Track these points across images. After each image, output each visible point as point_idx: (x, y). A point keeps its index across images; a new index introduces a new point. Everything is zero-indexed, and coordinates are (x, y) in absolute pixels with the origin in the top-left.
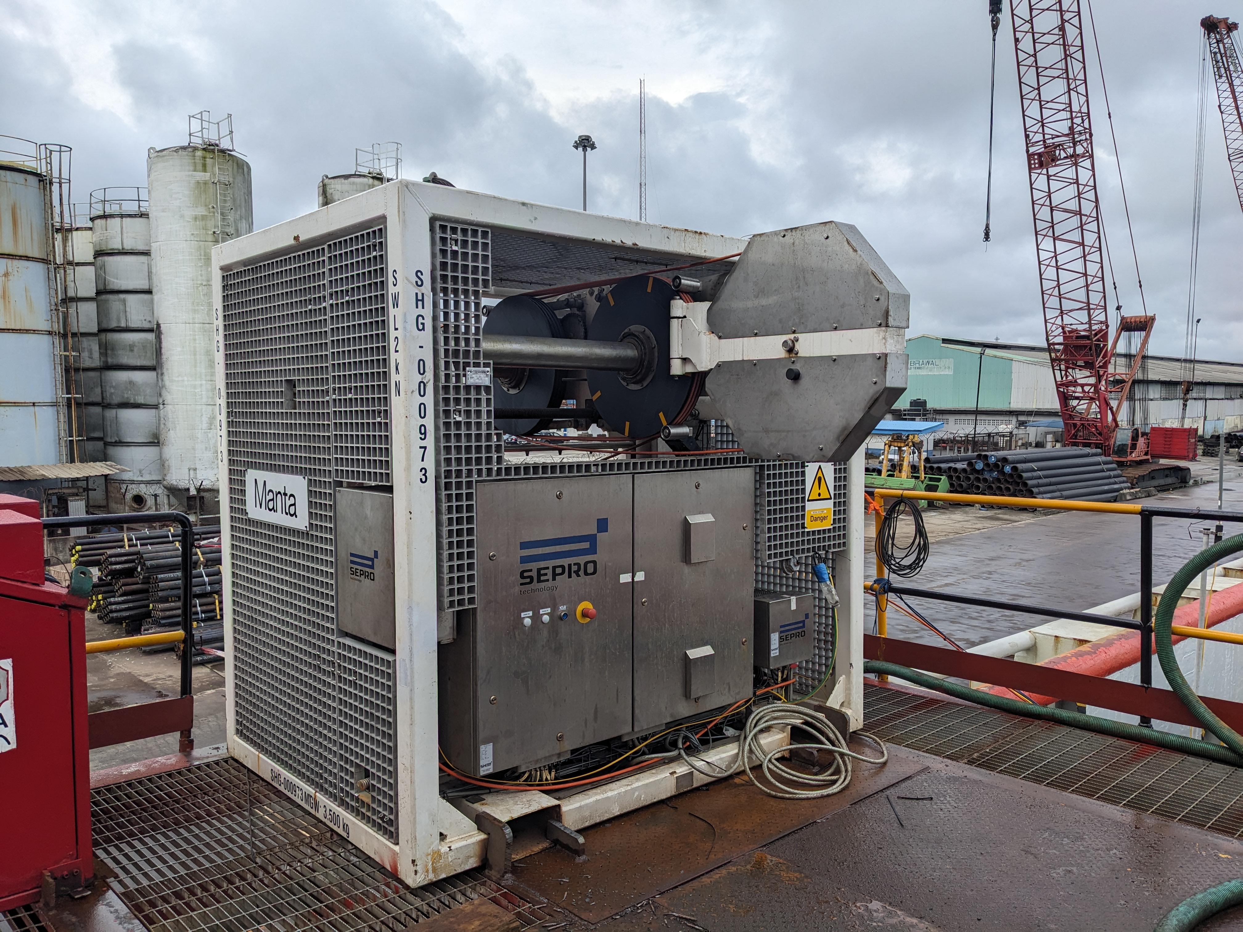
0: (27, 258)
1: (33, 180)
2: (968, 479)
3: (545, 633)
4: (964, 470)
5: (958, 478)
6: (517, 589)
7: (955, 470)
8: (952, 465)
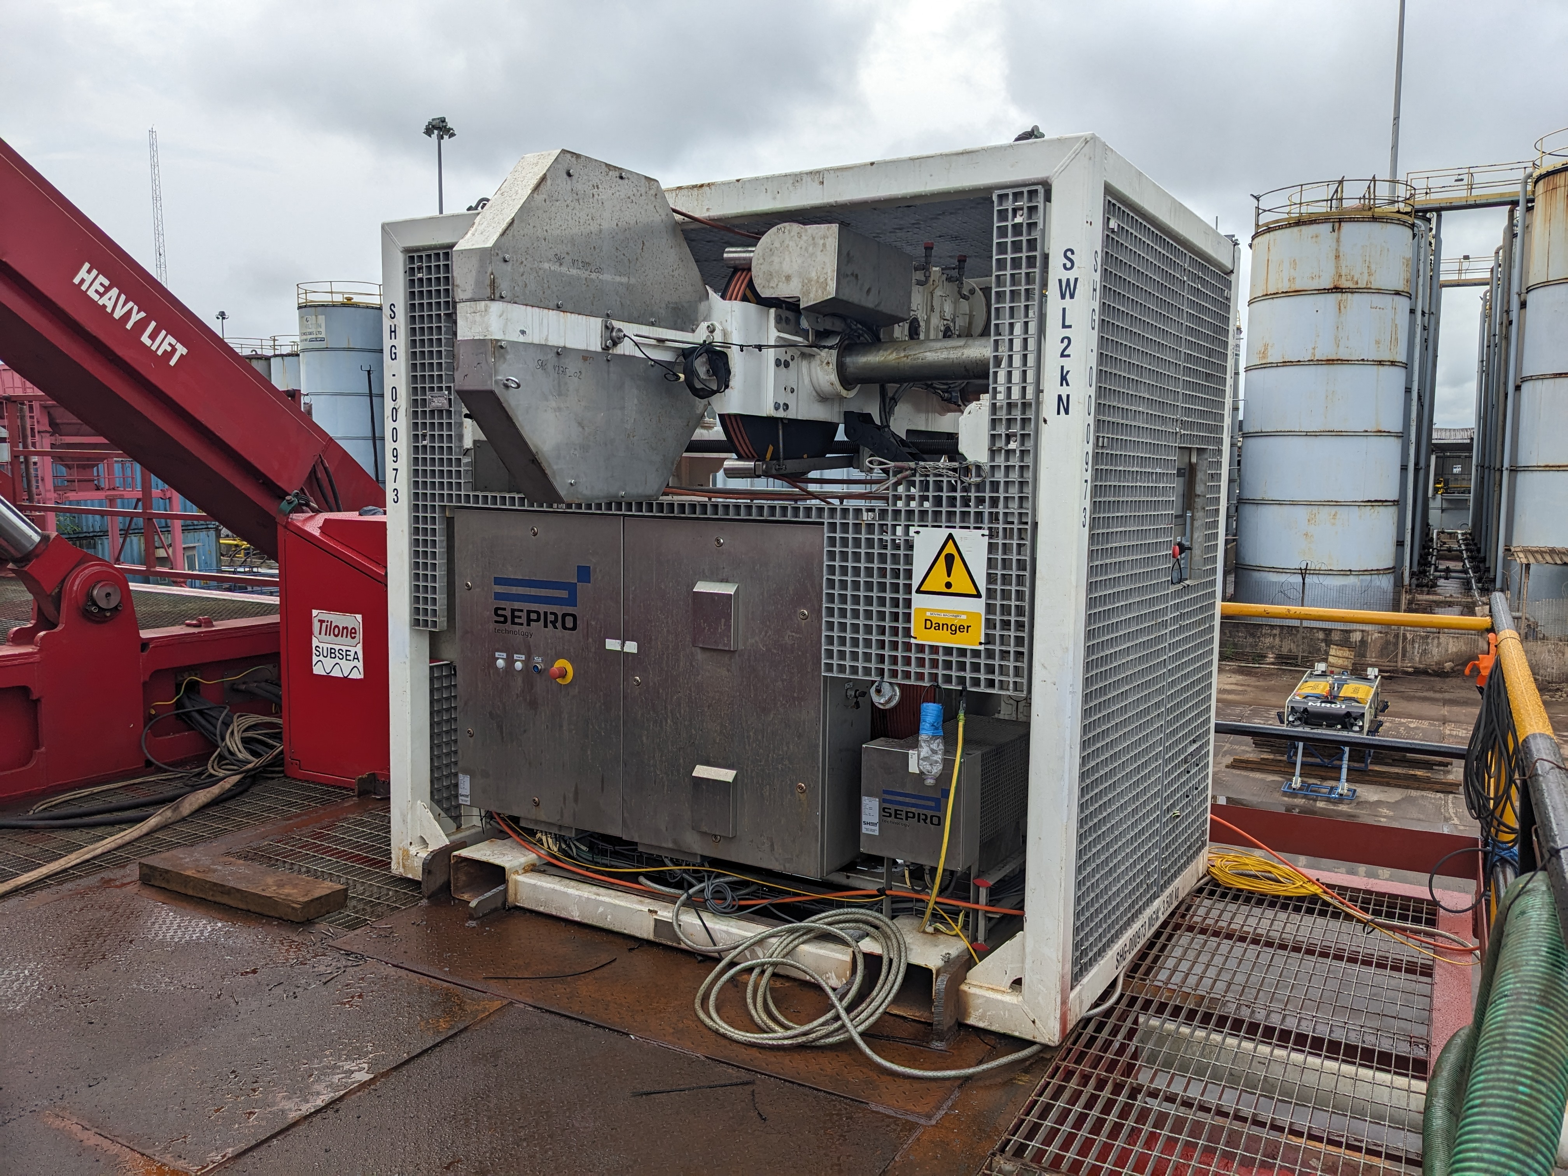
3: (520, 680)
6: (492, 626)
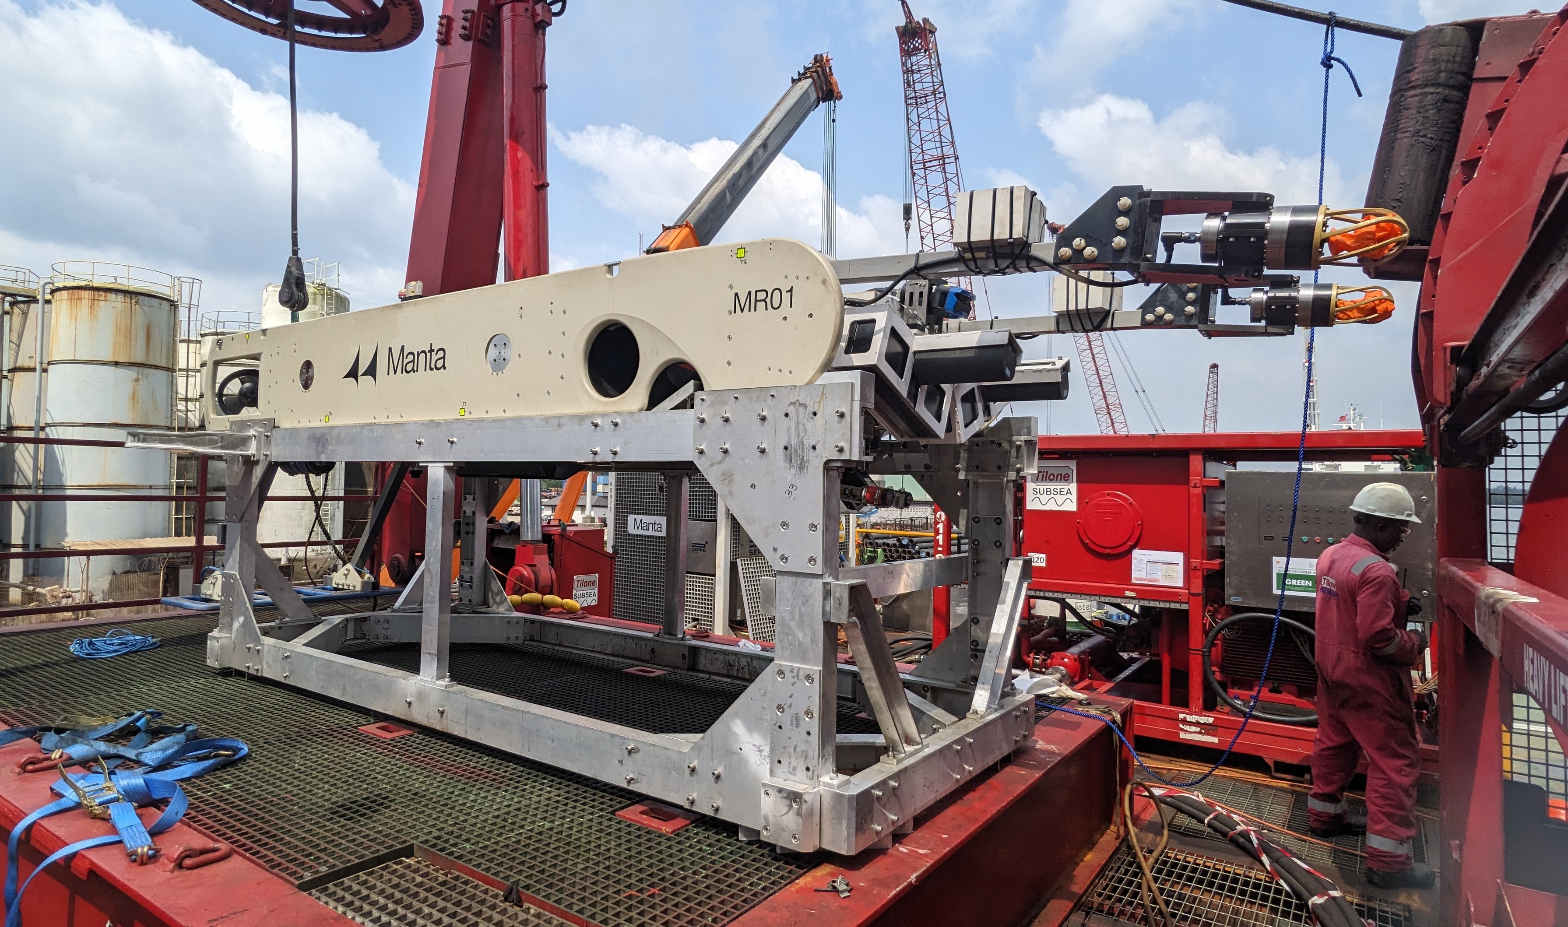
0: (156, 367)
1: (166, 305)
2: (897, 551)
4: (895, 545)
5: (890, 551)
7: (888, 545)
8: (886, 541)
